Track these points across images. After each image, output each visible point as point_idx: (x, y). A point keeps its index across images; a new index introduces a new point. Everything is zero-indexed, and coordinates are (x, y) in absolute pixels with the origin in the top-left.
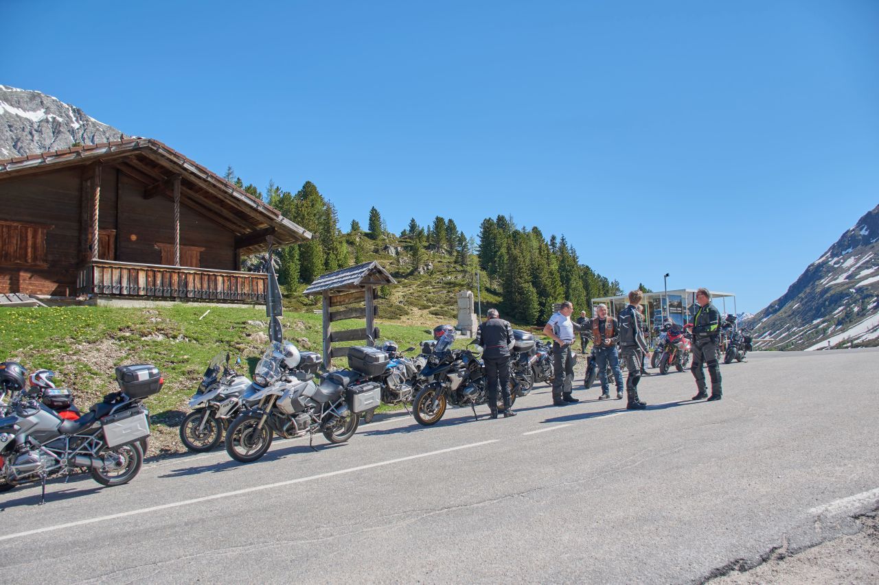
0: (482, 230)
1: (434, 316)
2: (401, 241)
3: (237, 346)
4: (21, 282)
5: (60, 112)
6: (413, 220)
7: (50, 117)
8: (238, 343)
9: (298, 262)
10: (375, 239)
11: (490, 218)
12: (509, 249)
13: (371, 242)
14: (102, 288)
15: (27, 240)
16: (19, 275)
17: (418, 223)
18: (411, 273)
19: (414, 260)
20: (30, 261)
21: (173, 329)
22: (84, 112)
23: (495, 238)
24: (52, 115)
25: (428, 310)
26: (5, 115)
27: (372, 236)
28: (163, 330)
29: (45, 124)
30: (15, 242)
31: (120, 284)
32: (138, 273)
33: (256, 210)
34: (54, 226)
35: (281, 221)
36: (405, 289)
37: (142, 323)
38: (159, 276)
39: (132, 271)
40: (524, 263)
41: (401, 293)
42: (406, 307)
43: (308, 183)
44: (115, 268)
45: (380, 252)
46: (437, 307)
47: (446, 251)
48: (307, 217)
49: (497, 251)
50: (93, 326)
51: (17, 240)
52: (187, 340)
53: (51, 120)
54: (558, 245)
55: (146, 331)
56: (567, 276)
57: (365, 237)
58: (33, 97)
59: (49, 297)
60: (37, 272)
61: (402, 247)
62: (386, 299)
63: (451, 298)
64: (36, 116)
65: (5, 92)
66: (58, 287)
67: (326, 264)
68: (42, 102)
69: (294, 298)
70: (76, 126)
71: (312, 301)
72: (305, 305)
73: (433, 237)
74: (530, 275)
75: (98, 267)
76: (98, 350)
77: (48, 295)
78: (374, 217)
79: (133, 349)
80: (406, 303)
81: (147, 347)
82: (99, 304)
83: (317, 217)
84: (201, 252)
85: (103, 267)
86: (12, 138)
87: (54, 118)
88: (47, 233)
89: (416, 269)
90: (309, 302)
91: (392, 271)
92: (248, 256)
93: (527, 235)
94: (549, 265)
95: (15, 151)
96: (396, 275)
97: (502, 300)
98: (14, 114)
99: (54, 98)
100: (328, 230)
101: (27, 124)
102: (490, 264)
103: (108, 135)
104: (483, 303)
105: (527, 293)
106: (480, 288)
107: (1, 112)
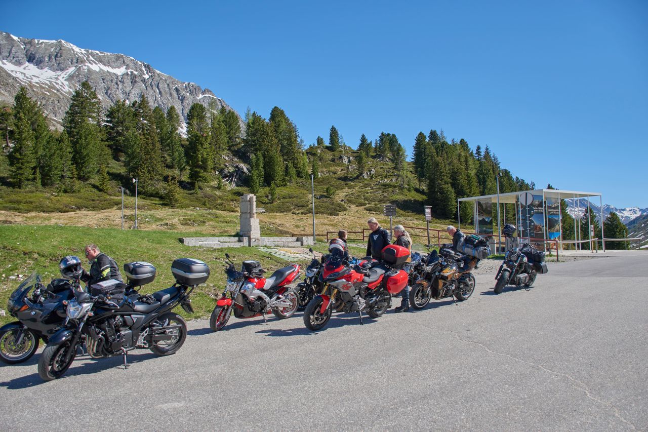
0: (416, 142)
1: (368, 212)
2: (354, 153)
5: (136, 68)
6: (363, 136)
7: (129, 71)
9: (262, 170)
10: (333, 151)
12: (432, 157)
13: (330, 153)
17: (367, 137)
18: (357, 178)
19: (359, 167)
22: (152, 66)
23: (425, 149)
24: (130, 70)
25: (363, 207)
26: (100, 72)
27: (331, 149)
29: (126, 77)
36: (350, 190)
40: (446, 169)
41: (345, 194)
42: (346, 205)
43: (276, 108)
45: (336, 161)
46: (372, 205)
47: (390, 159)
48: (270, 134)
49: (426, 159)
53: (130, 73)
54: (483, 153)
56: (484, 178)
57: (326, 150)
58: (118, 58)
61: (353, 156)
62: (330, 198)
63: (385, 197)
64: (120, 71)
65: (100, 56)
67: (286, 171)
68: (124, 61)
70: (146, 77)
71: (269, 200)
72: (263, 203)
73: (380, 149)
74: (450, 178)
78: (334, 133)
80: (346, 201)
86: (105, 88)
87: (132, 72)
89: (361, 174)
90: (267, 201)
91: (342, 176)
92: (226, 166)
93: (454, 145)
94: (467, 169)
95: (107, 97)
96: (345, 179)
97: (427, 199)
98: (106, 70)
99: (132, 58)
100: (290, 144)
101: (114, 77)
102: (419, 169)
103: (168, 82)
104: (410, 200)
105: (447, 193)
106: (409, 188)
107: (98, 70)
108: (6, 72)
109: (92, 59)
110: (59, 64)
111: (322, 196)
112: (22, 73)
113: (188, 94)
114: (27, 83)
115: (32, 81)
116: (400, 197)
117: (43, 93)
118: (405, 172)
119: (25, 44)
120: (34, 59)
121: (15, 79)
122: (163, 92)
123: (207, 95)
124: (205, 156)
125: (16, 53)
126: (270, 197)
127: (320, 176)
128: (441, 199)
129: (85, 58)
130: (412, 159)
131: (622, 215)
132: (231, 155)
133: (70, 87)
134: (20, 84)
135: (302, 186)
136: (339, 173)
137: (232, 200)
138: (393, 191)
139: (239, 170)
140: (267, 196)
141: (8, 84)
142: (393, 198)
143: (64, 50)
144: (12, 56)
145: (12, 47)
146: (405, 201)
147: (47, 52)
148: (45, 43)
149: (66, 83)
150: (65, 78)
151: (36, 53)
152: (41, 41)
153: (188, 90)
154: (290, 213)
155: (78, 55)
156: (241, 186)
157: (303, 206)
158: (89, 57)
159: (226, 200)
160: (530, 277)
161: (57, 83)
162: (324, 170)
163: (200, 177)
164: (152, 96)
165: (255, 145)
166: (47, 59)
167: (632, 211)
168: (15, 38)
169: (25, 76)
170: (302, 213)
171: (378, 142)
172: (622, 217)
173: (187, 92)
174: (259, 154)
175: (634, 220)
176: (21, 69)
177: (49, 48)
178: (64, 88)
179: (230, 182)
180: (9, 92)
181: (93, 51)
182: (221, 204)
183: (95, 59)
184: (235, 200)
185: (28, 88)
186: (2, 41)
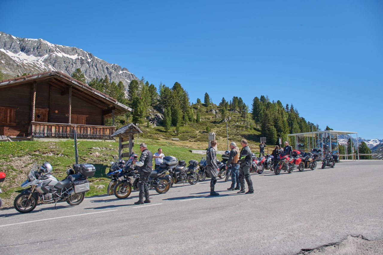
0: (254, 102)
1: (229, 141)
2: (218, 107)
3: (84, 158)
4: (5, 131)
5: (84, 55)
6: (223, 98)
8: (84, 157)
9: (171, 117)
10: (206, 107)
11: (257, 97)
12: (264, 111)
14: (35, 133)
15: (7, 114)
16: (4, 128)
17: (225, 99)
18: (221, 122)
19: (222, 116)
20: (8, 122)
21: (58, 151)
22: (93, 54)
23: (259, 106)
24: (80, 57)
25: (227, 138)
27: (205, 105)
28: (54, 151)
29: (78, 60)
30: (2, 115)
31: (44, 131)
32: (52, 127)
33: (105, 99)
34: (19, 108)
35: (117, 104)
36: (218, 129)
37: (46, 149)
38: (61, 128)
39: (49, 126)
40: (271, 118)
41: (216, 131)
42: (217, 137)
43: (176, 83)
44: (42, 125)
45: (209, 112)
46: (231, 137)
47: (238, 111)
48: (175, 97)
49: (260, 112)
50: (24, 150)
51: (3, 114)
52: (63, 155)
53: (80, 58)
54: (290, 108)
55: (45, 152)
56: (291, 122)
57: (203, 106)
58: (73, 49)
59: (16, 137)
60: (11, 127)
61: (218, 110)
62: (209, 133)
63: (238, 133)
64: (74, 57)
65: (63, 48)
66: (20, 133)
67: (183, 118)
68: (76, 51)
69: (168, 133)
70: (90, 60)
71: (176, 134)
72: (173, 136)
73: (232, 105)
74: (274, 122)
75: (34, 125)
76: (20, 160)
77: (16, 136)
78: (207, 97)
79: (37, 160)
80: (217, 135)
81: (43, 159)
82: (34, 140)
83: (180, 97)
84: (87, 117)
85: (36, 125)
86: (65, 66)
87: (81, 58)
88: (16, 111)
89: (223, 120)
90: (175, 134)
91: (213, 121)
92: (150, 114)
93: (274, 104)
94: (282, 118)
95: (66, 72)
96: (215, 122)
97: (261, 134)
98: (66, 57)
99: (82, 50)
100: (185, 103)
101: (71, 60)
102: (256, 117)
103: (102, 64)
104: (252, 135)
105: (272, 130)
106: (251, 128)
107: (61, 56)
108: (9, 57)
109: (58, 50)
110: (39, 53)
111: (204, 132)
112: (18, 58)
113: (114, 71)
114: (21, 64)
115: (23, 62)
116: (246, 133)
117: (30, 70)
118: (248, 119)
119: (20, 41)
120: (24, 50)
121: (14, 61)
122: (99, 69)
123: (125, 72)
124: (142, 109)
125: (14, 46)
126: (176, 132)
127: (201, 121)
128: (269, 134)
129: (54, 49)
130: (251, 111)
131: (369, 143)
132: (152, 109)
133: (45, 66)
134: (17, 64)
135: (192, 126)
136: (211, 119)
137: (156, 134)
138: (242, 129)
139: (157, 117)
140: (174, 132)
141: (10, 64)
142: (242, 133)
143: (42, 45)
144: (12, 48)
145: (12, 43)
146: (249, 135)
147: (33, 45)
148: (31, 41)
149: (43, 64)
150: (42, 61)
151: (26, 46)
152: (29, 39)
153: (114, 68)
154: (188, 141)
155: (50, 48)
156: (159, 126)
157: (194, 137)
158: (56, 49)
159: (153, 133)
160: (333, 164)
161: (37, 64)
162: (203, 117)
163: (138, 121)
164: (93, 71)
165: (166, 103)
166: (32, 50)
167: (374, 141)
168: (14, 38)
169: (19, 59)
170: (194, 141)
171: (232, 102)
172: (369, 145)
173: (113, 69)
174: (169, 108)
175: (376, 146)
176: (17, 55)
177: (34, 43)
178: (41, 66)
179: (153, 124)
180: (11, 69)
181: (59, 45)
182: (150, 136)
183: (60, 50)
184: (158, 134)
185: (22, 66)
186: (7, 39)
